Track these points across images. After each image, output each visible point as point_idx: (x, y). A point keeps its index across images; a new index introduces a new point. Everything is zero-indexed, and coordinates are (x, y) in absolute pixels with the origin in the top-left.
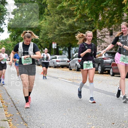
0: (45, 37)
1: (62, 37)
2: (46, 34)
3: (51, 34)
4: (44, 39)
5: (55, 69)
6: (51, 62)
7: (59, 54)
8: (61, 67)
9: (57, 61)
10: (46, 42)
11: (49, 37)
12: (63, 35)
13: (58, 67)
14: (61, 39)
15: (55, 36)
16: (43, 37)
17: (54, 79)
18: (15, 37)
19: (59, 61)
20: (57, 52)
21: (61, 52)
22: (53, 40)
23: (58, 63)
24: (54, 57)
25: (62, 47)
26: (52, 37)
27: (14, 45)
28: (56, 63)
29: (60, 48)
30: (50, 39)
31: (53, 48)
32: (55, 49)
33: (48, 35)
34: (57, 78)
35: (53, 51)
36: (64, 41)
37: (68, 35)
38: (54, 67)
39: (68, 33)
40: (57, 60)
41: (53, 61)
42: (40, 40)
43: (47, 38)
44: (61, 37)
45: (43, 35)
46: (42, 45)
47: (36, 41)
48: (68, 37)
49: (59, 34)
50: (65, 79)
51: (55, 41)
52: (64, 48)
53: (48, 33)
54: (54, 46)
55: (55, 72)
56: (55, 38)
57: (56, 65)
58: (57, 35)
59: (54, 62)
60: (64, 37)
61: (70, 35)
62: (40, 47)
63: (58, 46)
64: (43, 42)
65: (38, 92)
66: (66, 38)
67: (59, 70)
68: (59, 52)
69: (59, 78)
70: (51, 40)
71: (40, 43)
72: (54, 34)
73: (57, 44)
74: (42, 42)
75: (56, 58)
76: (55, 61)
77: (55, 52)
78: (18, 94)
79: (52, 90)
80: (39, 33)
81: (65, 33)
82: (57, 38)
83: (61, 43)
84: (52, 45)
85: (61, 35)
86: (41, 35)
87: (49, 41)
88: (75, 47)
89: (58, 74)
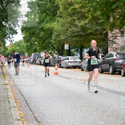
0: (57, 38)
1: (75, 39)
2: (58, 35)
3: (63, 36)
4: (57, 40)
5: (67, 69)
6: (63, 63)
7: (72, 55)
8: (73, 68)
9: (69, 62)
10: (58, 43)
11: (62, 38)
12: (75, 36)
13: (70, 68)
14: (73, 40)
15: (67, 37)
16: (55, 38)
17: (67, 79)
18: (29, 38)
19: (72, 62)
20: (69, 53)
21: (73, 53)
22: (65, 42)
23: (70, 64)
24: (66, 58)
25: (74, 48)
26: (64, 38)
27: (28, 46)
28: (68, 64)
29: (72, 49)
30: (62, 40)
31: (65, 49)
32: (67, 50)
33: (61, 36)
34: (70, 78)
35: (65, 52)
36: (76, 42)
37: (80, 36)
38: (66, 68)
39: (80, 35)
40: (69, 60)
41: (66, 61)
42: (52, 42)
43: (60, 39)
44: (73, 38)
45: (56, 36)
46: (54, 46)
47: (49, 42)
48: (80, 39)
49: (71, 35)
50: (77, 80)
51: (67, 42)
52: (75, 49)
53: (60, 35)
54: (66, 47)
55: (67, 73)
56: (67, 39)
57: (68, 66)
58: (69, 37)
59: (67, 63)
60: (76, 39)
61: (82, 37)
62: (53, 48)
63: (70, 47)
64: (56, 43)
65: (51, 92)
66: (78, 39)
67: (72, 70)
68: (71, 53)
69: (71, 78)
70: (63, 42)
71: (53, 44)
72: (66, 35)
73: (69, 46)
74: (54, 44)
75: (68, 59)
76: (67, 61)
77: (68, 53)
78: (31, 94)
79: (65, 90)
80: (52, 35)
81: (77, 35)
82: (69, 40)
83: (73, 44)
84: (64, 46)
85: (73, 36)
86: (53, 36)
87: (61, 42)
88: (87, 48)
89: (70, 75)
